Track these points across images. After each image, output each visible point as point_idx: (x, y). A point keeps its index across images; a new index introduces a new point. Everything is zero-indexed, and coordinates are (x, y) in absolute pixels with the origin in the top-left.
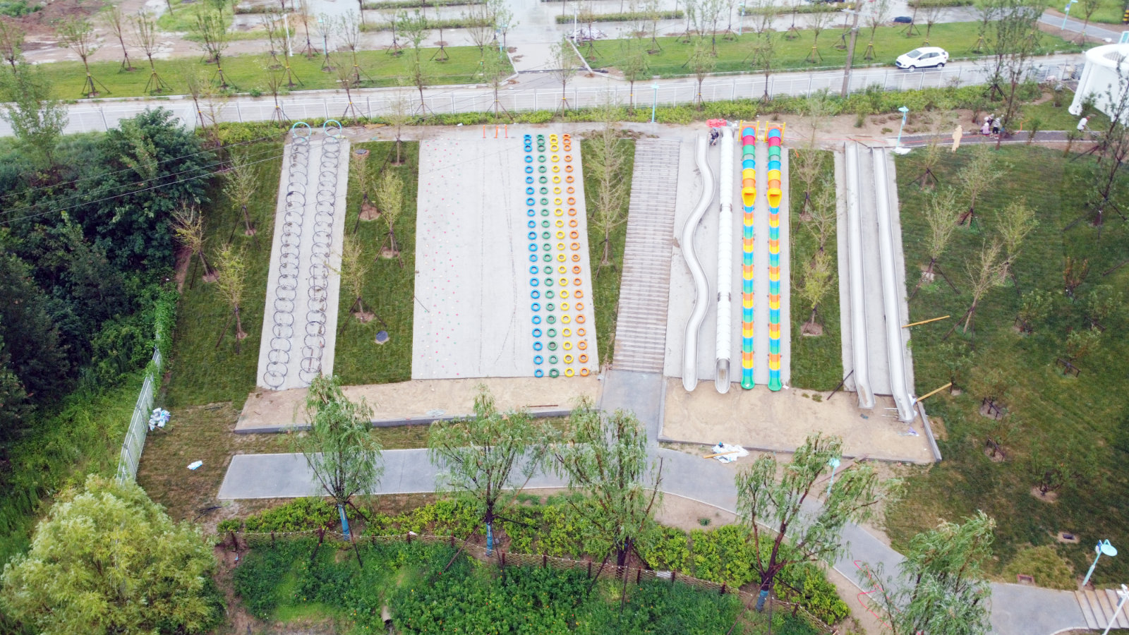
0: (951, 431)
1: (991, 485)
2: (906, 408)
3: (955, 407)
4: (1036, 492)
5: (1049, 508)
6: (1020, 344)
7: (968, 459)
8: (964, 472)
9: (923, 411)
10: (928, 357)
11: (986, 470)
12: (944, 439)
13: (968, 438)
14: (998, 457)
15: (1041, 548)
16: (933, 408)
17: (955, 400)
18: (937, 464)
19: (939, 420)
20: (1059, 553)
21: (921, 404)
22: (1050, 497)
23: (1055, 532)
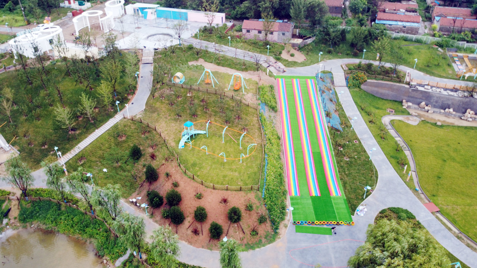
0: (20, 147)
1: (33, 152)
2: (7, 148)
3: (19, 141)
4: (43, 148)
5: (46, 149)
6: (26, 120)
7: (26, 150)
8: (26, 153)
9: (12, 146)
10: (6, 134)
11: (31, 150)
12: (19, 149)
13: (24, 145)
14: (32, 145)
15: (48, 157)
16: (13, 144)
17: (18, 140)
18: (20, 154)
19: (16, 146)
20: (52, 156)
21: (11, 145)
22: (46, 147)
23: (50, 153)
